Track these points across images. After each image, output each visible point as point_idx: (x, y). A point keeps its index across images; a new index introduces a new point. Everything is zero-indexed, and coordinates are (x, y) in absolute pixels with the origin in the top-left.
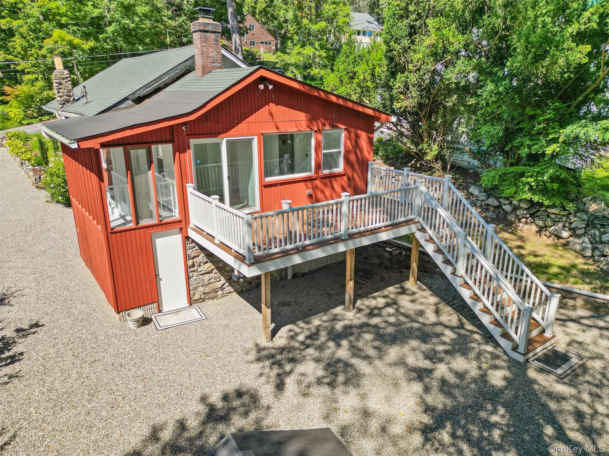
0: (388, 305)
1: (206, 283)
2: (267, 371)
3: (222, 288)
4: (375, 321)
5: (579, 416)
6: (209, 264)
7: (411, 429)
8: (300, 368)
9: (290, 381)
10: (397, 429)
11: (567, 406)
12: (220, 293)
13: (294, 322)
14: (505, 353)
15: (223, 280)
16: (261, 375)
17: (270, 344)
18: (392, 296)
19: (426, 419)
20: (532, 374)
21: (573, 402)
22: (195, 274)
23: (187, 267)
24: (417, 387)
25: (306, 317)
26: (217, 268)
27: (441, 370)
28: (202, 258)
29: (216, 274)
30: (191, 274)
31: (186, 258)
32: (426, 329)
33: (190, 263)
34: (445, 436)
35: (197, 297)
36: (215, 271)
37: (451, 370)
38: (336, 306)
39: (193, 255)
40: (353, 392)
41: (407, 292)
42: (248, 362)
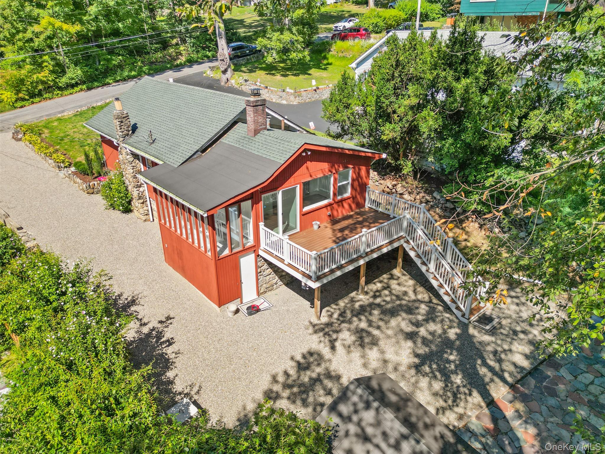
0: (384, 288)
1: (267, 281)
2: (322, 339)
3: (276, 283)
4: (378, 300)
5: (495, 353)
6: (270, 269)
7: (410, 367)
8: (341, 336)
9: (338, 344)
10: (402, 368)
11: (490, 348)
12: (275, 286)
13: (329, 305)
14: (457, 318)
15: (277, 278)
16: (320, 341)
17: (319, 322)
18: (386, 281)
19: (417, 360)
20: (472, 331)
21: (493, 345)
22: (262, 277)
23: (257, 273)
24: (410, 344)
25: (335, 301)
26: (274, 271)
27: (422, 331)
28: (266, 266)
29: (273, 275)
30: (259, 277)
31: (257, 267)
32: (410, 304)
33: (259, 270)
34: (427, 369)
35: (262, 291)
36: (273, 273)
37: (427, 331)
38: (352, 292)
39: (261, 265)
40: (375, 349)
41: (395, 277)
42: (310, 334)
